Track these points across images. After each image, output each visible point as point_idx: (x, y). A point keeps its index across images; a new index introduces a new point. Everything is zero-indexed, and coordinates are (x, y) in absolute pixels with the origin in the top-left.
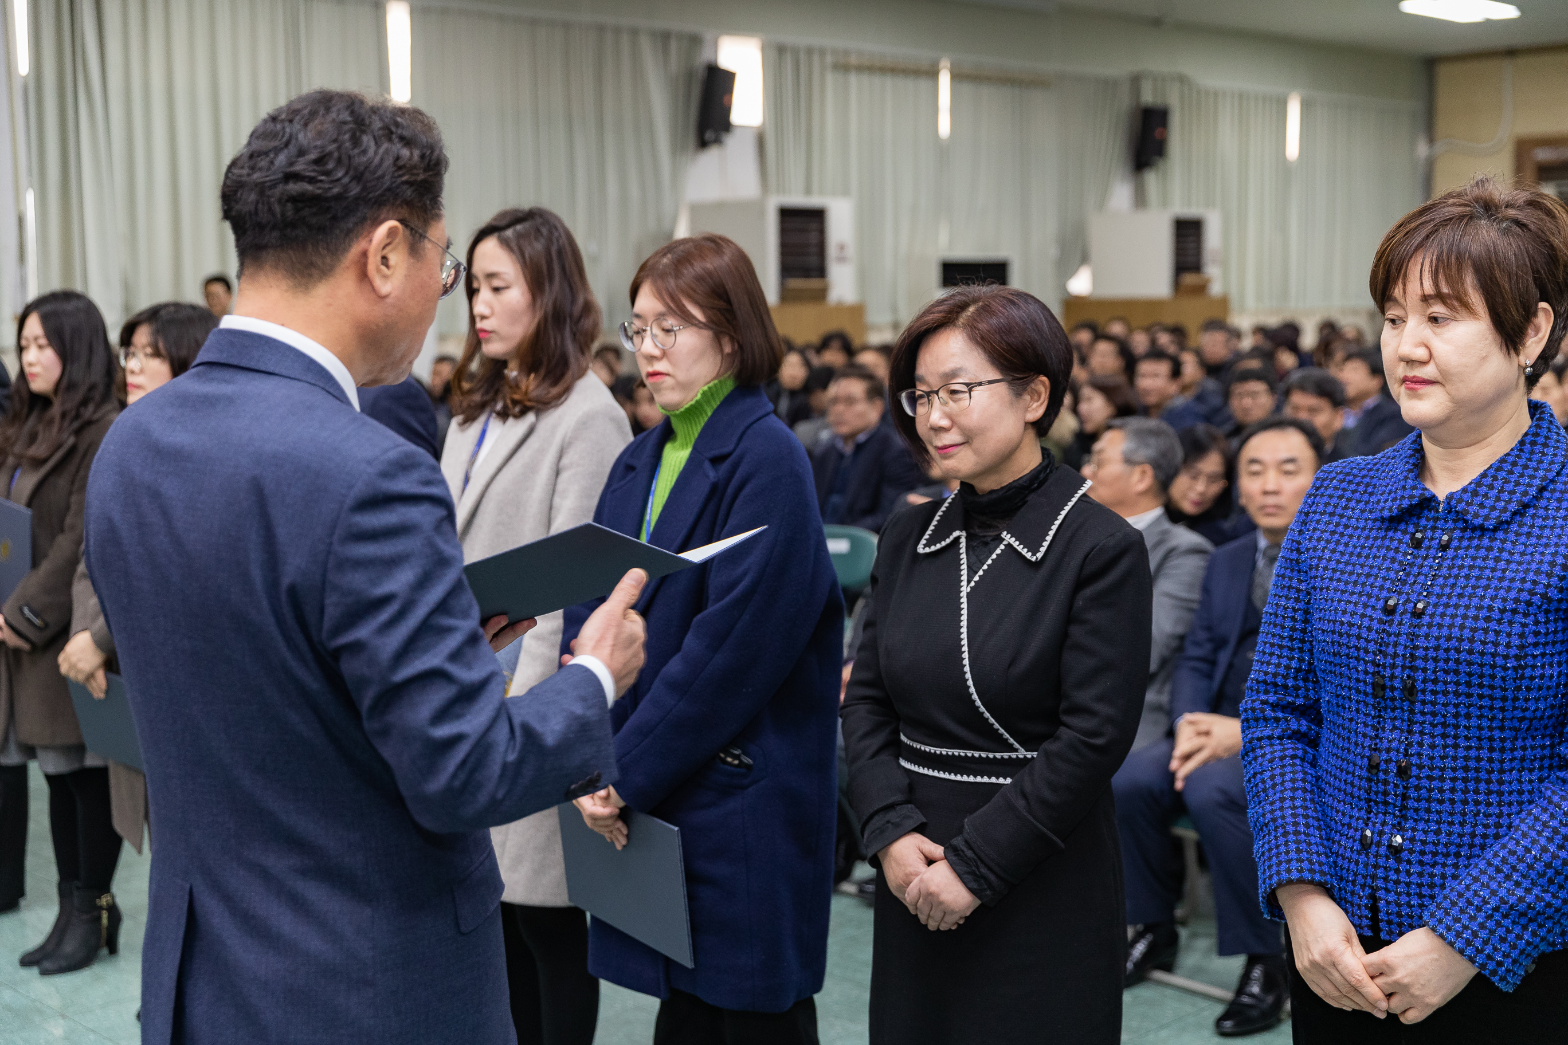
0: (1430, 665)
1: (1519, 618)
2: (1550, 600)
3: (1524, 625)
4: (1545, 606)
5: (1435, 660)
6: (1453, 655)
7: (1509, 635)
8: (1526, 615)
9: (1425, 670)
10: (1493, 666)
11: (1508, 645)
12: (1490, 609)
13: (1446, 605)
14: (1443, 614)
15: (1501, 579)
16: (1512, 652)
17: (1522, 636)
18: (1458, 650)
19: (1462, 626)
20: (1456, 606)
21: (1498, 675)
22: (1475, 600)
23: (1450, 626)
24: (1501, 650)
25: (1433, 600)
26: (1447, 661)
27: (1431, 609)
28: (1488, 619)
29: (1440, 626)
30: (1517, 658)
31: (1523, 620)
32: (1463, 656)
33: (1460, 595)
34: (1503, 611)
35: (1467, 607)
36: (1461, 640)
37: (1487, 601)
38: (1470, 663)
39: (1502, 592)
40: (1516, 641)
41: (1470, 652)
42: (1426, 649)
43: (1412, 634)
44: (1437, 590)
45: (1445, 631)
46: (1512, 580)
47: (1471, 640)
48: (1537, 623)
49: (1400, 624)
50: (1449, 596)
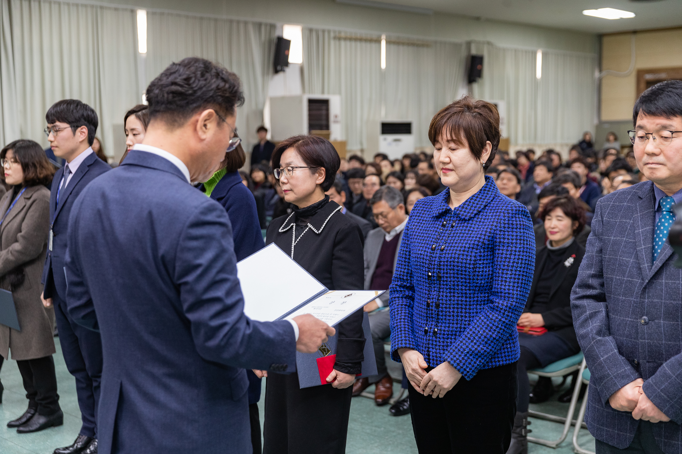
0: (445, 268)
1: (474, 250)
3: (476, 253)
5: (447, 266)
6: (452, 264)
10: (465, 267)
11: (470, 260)
12: (465, 247)
13: (451, 246)
14: (450, 250)
15: (469, 237)
16: (472, 262)
17: (475, 257)
18: (454, 262)
19: (455, 253)
20: (454, 247)
21: (467, 270)
22: (460, 244)
23: (452, 253)
24: (468, 261)
25: (447, 245)
26: (450, 266)
27: (446, 248)
28: (464, 251)
29: (449, 254)
30: (474, 264)
31: (476, 251)
32: (455, 264)
33: (456, 243)
34: (469, 248)
35: (458, 247)
36: (455, 258)
37: (464, 245)
38: (458, 266)
39: (469, 241)
40: (473, 258)
41: (458, 262)
42: (444, 262)
43: (440, 257)
44: (449, 241)
45: (450, 255)
46: (473, 237)
47: (458, 258)
48: (480, 252)
49: (436, 254)
50: (452, 243)
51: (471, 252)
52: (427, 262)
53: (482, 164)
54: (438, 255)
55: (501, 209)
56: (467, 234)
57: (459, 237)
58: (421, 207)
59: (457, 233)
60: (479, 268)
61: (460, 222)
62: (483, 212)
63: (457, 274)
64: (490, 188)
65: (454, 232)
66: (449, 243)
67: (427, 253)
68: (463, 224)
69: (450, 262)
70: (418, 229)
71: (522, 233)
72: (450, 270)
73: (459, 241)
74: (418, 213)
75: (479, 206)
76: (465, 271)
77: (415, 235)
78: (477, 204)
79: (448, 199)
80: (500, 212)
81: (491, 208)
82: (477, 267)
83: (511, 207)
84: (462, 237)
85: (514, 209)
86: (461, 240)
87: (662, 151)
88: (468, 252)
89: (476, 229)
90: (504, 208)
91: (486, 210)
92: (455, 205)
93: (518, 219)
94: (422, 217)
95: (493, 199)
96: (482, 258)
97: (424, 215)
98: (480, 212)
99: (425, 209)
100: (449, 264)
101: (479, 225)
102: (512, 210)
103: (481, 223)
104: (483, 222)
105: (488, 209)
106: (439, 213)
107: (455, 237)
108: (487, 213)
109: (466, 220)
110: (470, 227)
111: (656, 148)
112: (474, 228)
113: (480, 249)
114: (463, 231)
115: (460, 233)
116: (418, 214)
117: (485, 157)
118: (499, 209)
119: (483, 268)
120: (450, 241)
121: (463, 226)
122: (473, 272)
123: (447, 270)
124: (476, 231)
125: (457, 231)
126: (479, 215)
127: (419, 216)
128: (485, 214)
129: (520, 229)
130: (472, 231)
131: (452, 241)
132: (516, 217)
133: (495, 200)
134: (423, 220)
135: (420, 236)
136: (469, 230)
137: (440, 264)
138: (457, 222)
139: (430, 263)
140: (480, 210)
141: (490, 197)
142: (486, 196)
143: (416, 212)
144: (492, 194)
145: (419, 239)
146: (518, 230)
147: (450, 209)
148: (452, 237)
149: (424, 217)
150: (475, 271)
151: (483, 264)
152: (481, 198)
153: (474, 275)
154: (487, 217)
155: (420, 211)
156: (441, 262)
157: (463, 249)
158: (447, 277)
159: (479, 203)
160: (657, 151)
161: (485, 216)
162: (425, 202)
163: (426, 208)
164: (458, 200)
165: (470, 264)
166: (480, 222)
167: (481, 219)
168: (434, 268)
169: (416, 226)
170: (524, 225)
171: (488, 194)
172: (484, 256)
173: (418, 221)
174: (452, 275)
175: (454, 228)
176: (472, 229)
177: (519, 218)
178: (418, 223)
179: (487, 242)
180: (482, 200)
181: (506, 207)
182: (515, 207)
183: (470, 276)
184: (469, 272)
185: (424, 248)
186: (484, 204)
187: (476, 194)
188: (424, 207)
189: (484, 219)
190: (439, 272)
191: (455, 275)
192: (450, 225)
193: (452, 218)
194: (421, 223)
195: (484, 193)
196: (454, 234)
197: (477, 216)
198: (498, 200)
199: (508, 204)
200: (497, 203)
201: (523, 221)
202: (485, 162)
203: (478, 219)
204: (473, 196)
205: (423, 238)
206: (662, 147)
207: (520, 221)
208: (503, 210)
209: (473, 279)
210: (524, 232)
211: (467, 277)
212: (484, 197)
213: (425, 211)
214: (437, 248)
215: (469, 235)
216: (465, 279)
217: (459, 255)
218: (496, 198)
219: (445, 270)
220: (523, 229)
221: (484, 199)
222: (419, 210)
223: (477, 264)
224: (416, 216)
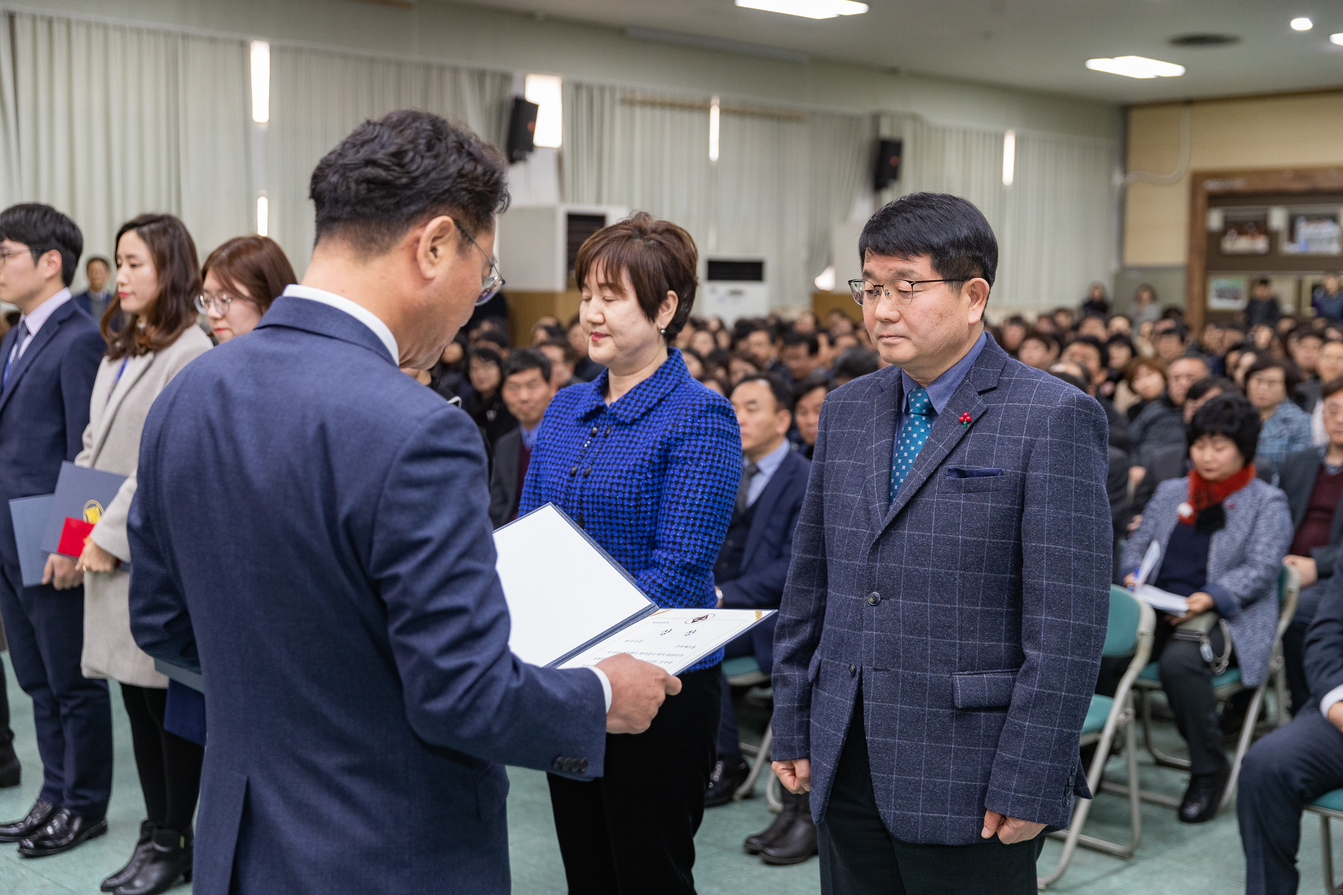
0: (590, 506)
1: (636, 475)
2: (654, 464)
3: (639, 480)
4: (651, 468)
5: (593, 503)
6: (601, 499)
7: (631, 486)
8: (640, 474)
9: (588, 509)
10: (623, 505)
11: (630, 492)
12: (622, 471)
13: (601, 470)
14: (598, 476)
15: (630, 454)
16: (633, 496)
17: (638, 487)
18: (603, 497)
19: (606, 482)
20: (605, 470)
21: (626, 510)
22: (615, 466)
23: (601, 482)
24: (627, 495)
25: (595, 466)
26: (598, 503)
27: (593, 472)
28: (620, 477)
29: (595, 482)
30: (636, 500)
31: (639, 477)
32: (606, 500)
33: (608, 464)
34: (628, 472)
35: (610, 471)
36: (604, 490)
37: (621, 467)
38: (610, 504)
39: (629, 461)
40: (634, 490)
41: (609, 497)
42: (588, 496)
43: (582, 487)
44: (598, 461)
45: (597, 486)
46: (636, 454)
47: (610, 490)
48: (647, 478)
49: (577, 482)
50: (603, 464)
51: (632, 479)
52: (563, 496)
53: (659, 330)
54: (579, 485)
55: (684, 404)
56: (628, 448)
57: (613, 453)
58: (563, 401)
59: (612, 447)
60: (646, 505)
61: (619, 427)
62: (657, 411)
63: (610, 517)
64: (672, 369)
65: (606, 444)
66: (598, 465)
67: (564, 480)
68: (621, 432)
69: (598, 497)
70: (553, 440)
71: (714, 443)
72: (598, 510)
73: (613, 460)
74: (556, 411)
75: (649, 399)
76: (623, 512)
77: (547, 450)
78: (647, 396)
79: (604, 389)
80: (682, 408)
81: (669, 403)
82: (641, 505)
83: (701, 400)
84: (619, 453)
85: (705, 402)
86: (616, 459)
87: (901, 316)
88: (626, 478)
89: (641, 440)
90: (689, 401)
91: (662, 407)
92: (614, 398)
93: (709, 420)
94: (562, 419)
95: (675, 387)
96: (650, 488)
97: (566, 416)
98: (650, 410)
99: (568, 405)
100: (596, 500)
101: (647, 433)
102: (701, 405)
103: (652, 430)
104: (655, 427)
105: (664, 406)
106: (586, 413)
107: (609, 453)
108: (662, 411)
109: (627, 424)
110: (634, 436)
111: (892, 310)
112: (639, 438)
113: (646, 473)
114: (621, 444)
115: (617, 447)
116: (557, 414)
117: (665, 317)
118: (679, 404)
119: (652, 504)
120: (600, 460)
121: (622, 435)
122: (635, 514)
123: (593, 510)
124: (641, 444)
125: (611, 444)
126: (649, 415)
127: (557, 417)
128: (659, 413)
129: (712, 435)
130: (636, 443)
131: (603, 461)
132: (706, 417)
133: (678, 389)
134: (563, 425)
135: (556, 452)
136: (631, 442)
137: (581, 500)
138: (614, 427)
139: (567, 499)
140: (650, 406)
141: (670, 384)
142: (664, 384)
143: (553, 409)
144: (673, 380)
145: (553, 457)
146: (708, 438)
147: (604, 406)
148: (604, 453)
149: (566, 419)
150: (640, 512)
151: (652, 498)
152: (654, 387)
153: (638, 519)
154: (661, 419)
155: (560, 409)
156: (582, 496)
157: (619, 473)
158: (593, 523)
159: (650, 395)
160: (893, 315)
161: (659, 417)
162: (571, 393)
163: (571, 404)
164: (619, 390)
165: (629, 500)
166: (650, 427)
167: (652, 422)
168: (572, 508)
169: (552, 434)
170: (719, 430)
171: (667, 379)
172: (653, 485)
173: (555, 425)
174: (602, 520)
175: (609, 438)
176: (635, 439)
177: (712, 417)
178: (555, 429)
179: (657, 461)
180: (656, 390)
181: (693, 400)
182: (707, 400)
183: (630, 520)
184: (629, 513)
185: (560, 472)
186: (659, 396)
187: (647, 380)
188: (567, 402)
189: (657, 422)
190: (580, 514)
191: (607, 519)
192: (602, 434)
193: (607, 421)
194: (560, 430)
195: (661, 378)
196: (607, 448)
197: (646, 417)
198: (683, 389)
199: (697, 396)
200: (680, 394)
201: (719, 424)
202: (663, 326)
203: (647, 422)
204: (642, 383)
205: (560, 455)
206: (902, 308)
207: (713, 423)
208: (686, 405)
209: (637, 525)
210: (717, 442)
211: (626, 522)
212: (660, 385)
213: (568, 408)
214: (578, 473)
215: (630, 451)
216: (623, 525)
217: (612, 484)
218: (681, 385)
219: (590, 510)
220: (717, 436)
221: (660, 388)
222: (559, 406)
223: (641, 499)
224: (553, 416)
